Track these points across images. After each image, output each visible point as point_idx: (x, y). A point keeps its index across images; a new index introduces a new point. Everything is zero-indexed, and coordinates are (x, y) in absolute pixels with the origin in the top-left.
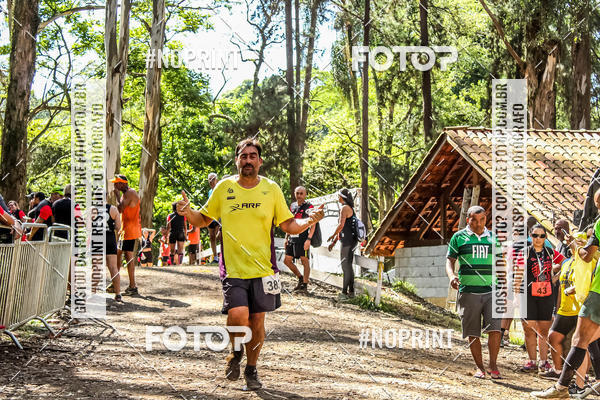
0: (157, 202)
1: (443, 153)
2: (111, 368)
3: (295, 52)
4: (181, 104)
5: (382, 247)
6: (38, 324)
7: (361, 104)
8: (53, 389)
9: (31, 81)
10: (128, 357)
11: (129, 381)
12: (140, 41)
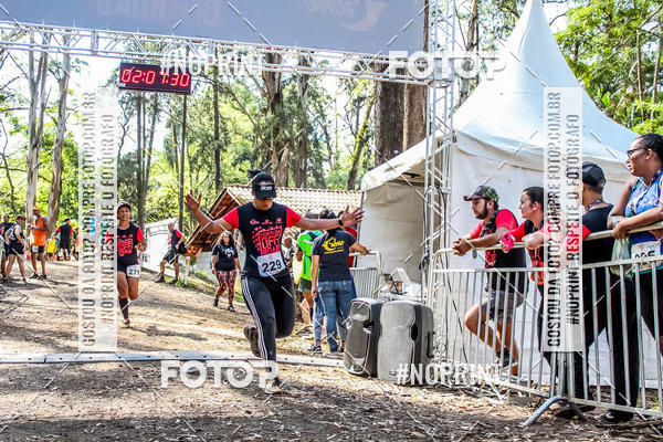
1: (225, 199)
3: (142, 139)
5: (190, 252)
7: (180, 170)
12: (49, 129)
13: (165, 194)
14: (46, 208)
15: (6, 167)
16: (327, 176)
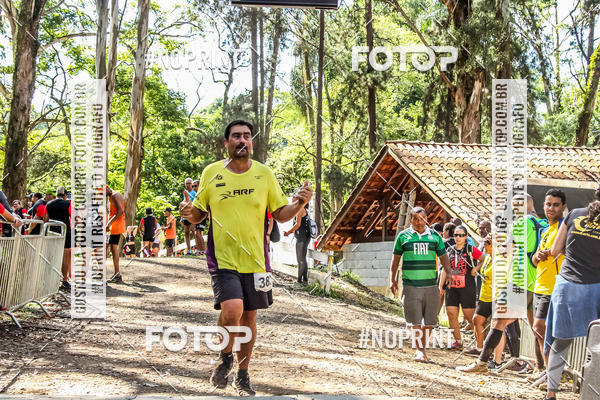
0: (140, 203)
1: (385, 162)
2: (98, 344)
3: (259, 75)
4: (161, 119)
5: (333, 243)
6: (35, 306)
7: (315, 120)
8: (48, 362)
9: (31, 97)
10: (112, 335)
11: (113, 356)
12: (126, 64)
13: (294, 156)
14: (122, 179)
15: (65, 121)
16: (543, 123)
